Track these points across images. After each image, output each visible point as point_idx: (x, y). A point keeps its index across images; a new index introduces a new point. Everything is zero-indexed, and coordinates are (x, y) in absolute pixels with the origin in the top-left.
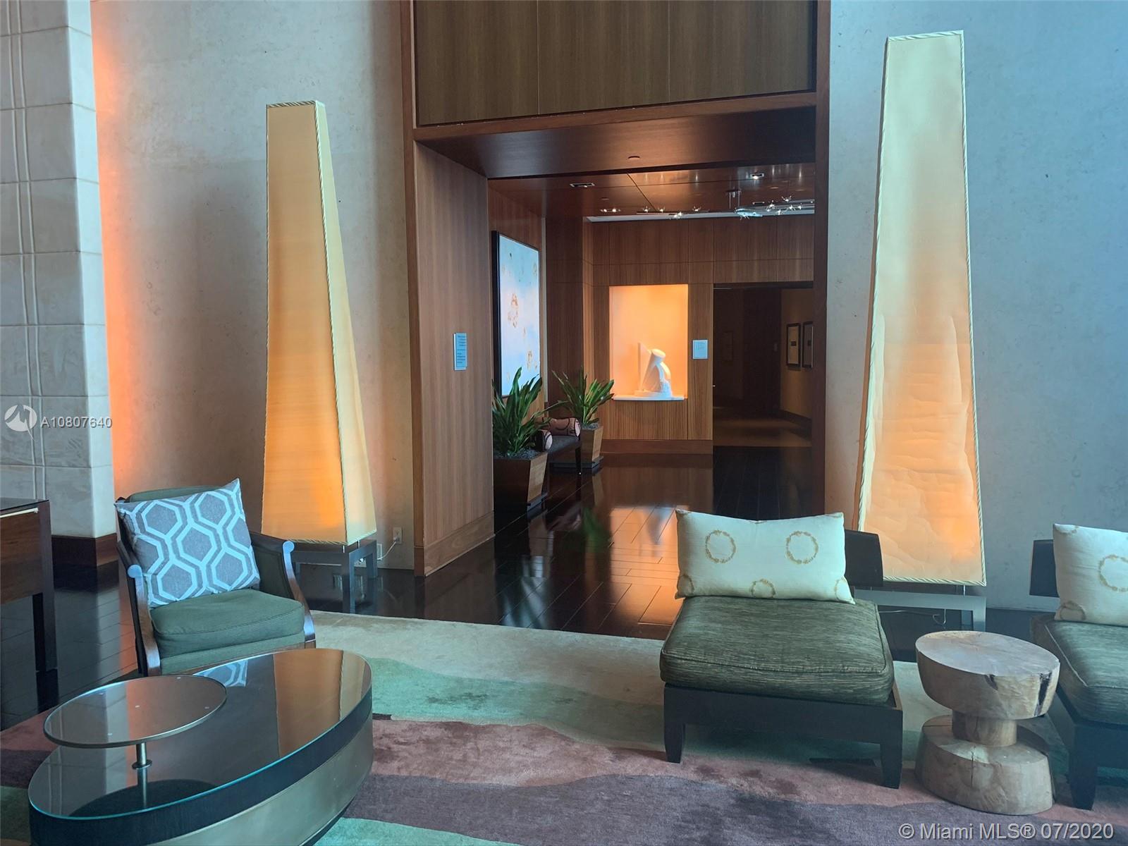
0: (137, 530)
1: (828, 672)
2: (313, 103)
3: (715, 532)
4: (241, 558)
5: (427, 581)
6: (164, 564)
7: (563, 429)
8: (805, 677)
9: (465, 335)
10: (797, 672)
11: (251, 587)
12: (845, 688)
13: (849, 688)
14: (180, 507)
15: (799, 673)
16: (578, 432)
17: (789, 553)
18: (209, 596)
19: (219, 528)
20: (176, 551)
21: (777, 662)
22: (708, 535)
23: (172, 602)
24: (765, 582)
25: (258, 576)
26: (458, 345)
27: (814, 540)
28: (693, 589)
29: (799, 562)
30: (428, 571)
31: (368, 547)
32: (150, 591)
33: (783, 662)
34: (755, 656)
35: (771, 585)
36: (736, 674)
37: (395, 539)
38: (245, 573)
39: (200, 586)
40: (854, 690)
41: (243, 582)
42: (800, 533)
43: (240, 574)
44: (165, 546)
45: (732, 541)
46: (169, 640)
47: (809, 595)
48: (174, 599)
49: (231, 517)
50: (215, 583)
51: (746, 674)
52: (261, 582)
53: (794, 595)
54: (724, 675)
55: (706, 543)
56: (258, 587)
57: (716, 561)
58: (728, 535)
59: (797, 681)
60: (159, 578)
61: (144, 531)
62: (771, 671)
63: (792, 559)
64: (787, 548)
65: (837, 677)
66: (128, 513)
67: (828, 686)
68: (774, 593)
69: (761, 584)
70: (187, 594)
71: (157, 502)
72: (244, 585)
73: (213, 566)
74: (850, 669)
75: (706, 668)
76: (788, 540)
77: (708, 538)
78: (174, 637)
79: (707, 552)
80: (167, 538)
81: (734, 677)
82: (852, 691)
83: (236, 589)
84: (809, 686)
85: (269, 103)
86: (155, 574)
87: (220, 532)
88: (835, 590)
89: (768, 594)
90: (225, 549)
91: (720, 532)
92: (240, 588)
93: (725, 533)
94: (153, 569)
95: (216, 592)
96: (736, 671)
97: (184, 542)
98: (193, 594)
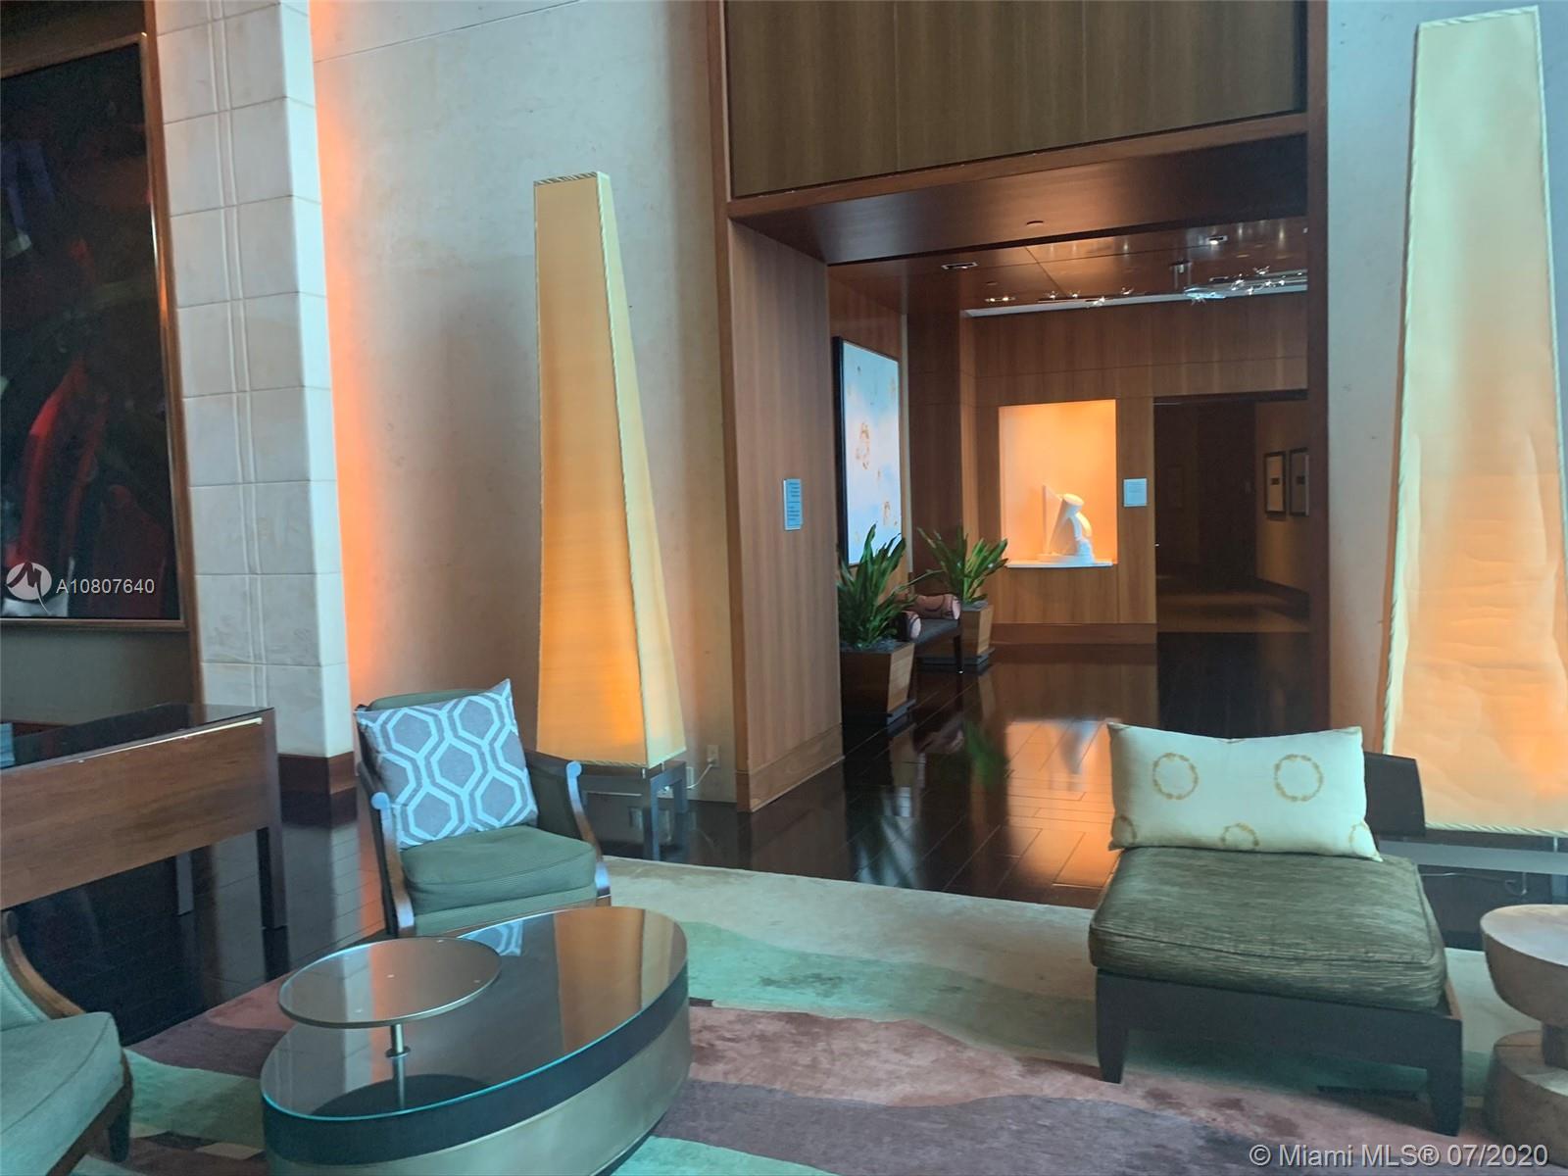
0: (382, 747)
1: (1343, 960)
2: (594, 175)
3: (1169, 755)
4: (514, 783)
5: (753, 819)
6: (416, 791)
7: (935, 610)
8: (1308, 965)
9: (799, 481)
10: (1295, 959)
11: (526, 823)
12: (1373, 985)
13: (1379, 985)
14: (435, 716)
15: (1298, 960)
16: (957, 616)
17: (1278, 786)
18: (472, 835)
19: (484, 744)
20: (431, 775)
21: (1264, 942)
22: (1155, 760)
23: (427, 842)
24: (1243, 827)
25: (535, 809)
26: (790, 494)
27: (1316, 767)
28: (1134, 835)
29: (1294, 799)
30: (756, 804)
31: (675, 771)
32: (399, 826)
33: (1274, 944)
34: (1230, 933)
35: (1252, 832)
36: (1202, 959)
37: (710, 760)
38: (518, 804)
39: (462, 820)
40: (1386, 988)
41: (515, 817)
42: (1296, 756)
43: (512, 805)
44: (416, 768)
45: (1192, 768)
46: (423, 891)
47: (1310, 848)
48: (429, 837)
49: (500, 730)
50: (479, 817)
51: (1217, 959)
52: (540, 817)
53: (1287, 846)
54: (1185, 960)
55: (1154, 770)
56: (535, 823)
57: (1170, 796)
58: (1186, 760)
59: (1296, 971)
60: (410, 809)
61: (390, 749)
62: (1254, 955)
63: (1284, 794)
64: (1276, 779)
65: (1357, 967)
66: (370, 724)
67: (1343, 981)
68: (1256, 843)
69: (1236, 831)
70: (445, 832)
71: (405, 710)
72: (517, 821)
73: (478, 794)
74: (1378, 956)
75: (1157, 949)
76: (1277, 767)
77: (1156, 764)
78: (429, 887)
79: (1156, 783)
80: (420, 757)
81: (1199, 963)
82: (1379, 989)
83: (506, 826)
84: (1313, 980)
85: (538, 179)
86: (405, 805)
87: (486, 749)
88: (1351, 839)
89: (1247, 845)
90: (493, 773)
91: (1174, 755)
92: (512, 824)
93: (1182, 758)
94: (402, 798)
95: (481, 829)
96: (1203, 954)
97: (441, 762)
98: (453, 831)
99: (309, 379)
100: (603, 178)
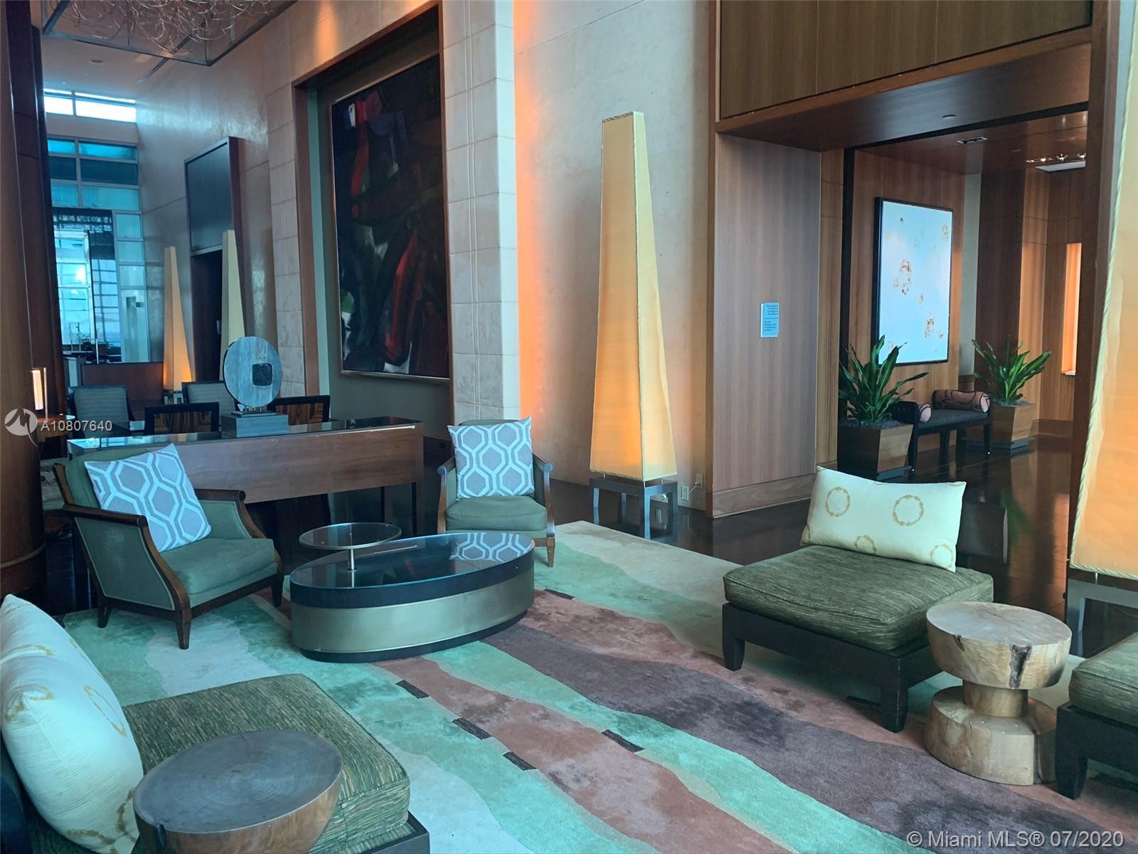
0: (457, 445)
1: (839, 613)
2: (632, 114)
3: (838, 489)
4: (522, 472)
5: (715, 523)
6: (469, 469)
8: (820, 613)
9: (778, 304)
10: (815, 608)
11: (527, 495)
12: (851, 629)
13: (855, 630)
14: (485, 432)
15: (817, 609)
16: (985, 409)
17: (895, 515)
18: (497, 498)
19: (509, 450)
20: (478, 463)
21: (804, 597)
22: (830, 490)
23: (472, 497)
24: (867, 538)
25: (533, 488)
26: (766, 313)
27: (921, 504)
28: (810, 538)
29: (902, 523)
30: (717, 514)
31: (670, 488)
32: (459, 487)
33: (808, 598)
34: (789, 589)
35: (872, 542)
36: (769, 601)
37: (696, 483)
38: (523, 484)
39: (491, 488)
40: (858, 633)
41: (521, 491)
42: (910, 496)
43: (519, 484)
44: (471, 458)
45: (849, 498)
46: (451, 518)
47: (907, 557)
48: (474, 495)
49: (520, 442)
50: (501, 488)
51: (776, 603)
52: (535, 492)
53: (893, 554)
54: (762, 601)
55: (828, 497)
56: (533, 496)
57: (832, 514)
58: (847, 492)
59: (813, 615)
60: (465, 478)
61: (460, 446)
62: (795, 603)
63: (896, 519)
64: (894, 509)
65: (845, 618)
66: (454, 433)
67: (837, 625)
68: (875, 549)
69: (863, 540)
70: (482, 493)
71: (473, 427)
72: (523, 493)
73: (501, 475)
74: (859, 613)
75: (751, 593)
76: (897, 502)
77: (829, 493)
78: (455, 517)
79: (827, 506)
80: (474, 453)
81: (767, 604)
82: (855, 633)
83: (517, 495)
84: (821, 622)
85: (604, 119)
86: (463, 476)
87: (509, 452)
88: (932, 554)
89: (870, 550)
90: (511, 464)
91: (840, 489)
92: (521, 494)
93: (845, 491)
94: (462, 473)
95: (503, 495)
96: (771, 599)
97: (484, 456)
98: (487, 494)
99: (503, 243)
100: (638, 116)
